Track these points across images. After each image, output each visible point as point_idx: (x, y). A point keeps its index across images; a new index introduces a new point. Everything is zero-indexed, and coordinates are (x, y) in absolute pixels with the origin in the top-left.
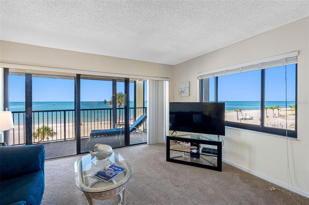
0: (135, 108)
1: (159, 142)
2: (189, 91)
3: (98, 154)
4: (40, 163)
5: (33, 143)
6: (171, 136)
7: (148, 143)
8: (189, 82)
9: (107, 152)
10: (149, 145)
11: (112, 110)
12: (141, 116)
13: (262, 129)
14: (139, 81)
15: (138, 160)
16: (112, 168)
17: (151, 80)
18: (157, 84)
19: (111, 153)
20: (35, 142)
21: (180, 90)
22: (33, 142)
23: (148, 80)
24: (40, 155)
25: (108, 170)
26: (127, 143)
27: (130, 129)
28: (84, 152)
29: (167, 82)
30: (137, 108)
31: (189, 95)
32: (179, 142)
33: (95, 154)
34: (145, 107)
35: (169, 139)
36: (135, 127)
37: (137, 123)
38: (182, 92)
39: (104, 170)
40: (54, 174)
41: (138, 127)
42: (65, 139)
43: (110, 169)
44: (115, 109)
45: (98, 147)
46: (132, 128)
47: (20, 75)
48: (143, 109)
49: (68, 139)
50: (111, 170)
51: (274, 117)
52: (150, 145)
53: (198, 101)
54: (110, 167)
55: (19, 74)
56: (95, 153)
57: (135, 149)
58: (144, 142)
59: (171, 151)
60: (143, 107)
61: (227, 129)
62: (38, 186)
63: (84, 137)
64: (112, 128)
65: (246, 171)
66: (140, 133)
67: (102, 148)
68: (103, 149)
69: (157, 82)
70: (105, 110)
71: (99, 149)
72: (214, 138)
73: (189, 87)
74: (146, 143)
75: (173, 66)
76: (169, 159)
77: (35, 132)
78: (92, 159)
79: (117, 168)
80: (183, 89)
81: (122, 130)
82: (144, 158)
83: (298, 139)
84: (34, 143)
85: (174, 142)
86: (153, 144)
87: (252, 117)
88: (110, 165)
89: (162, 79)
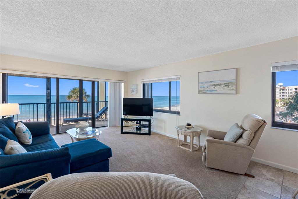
0: (98, 102)
1: (117, 125)
2: (137, 90)
3: (80, 126)
7: (109, 126)
8: (137, 85)
11: (79, 104)
13: (170, 112)
17: (111, 83)
18: (116, 86)
19: (88, 126)
21: (131, 89)
23: (109, 83)
26: (94, 126)
27: (96, 116)
28: (61, 132)
29: (123, 84)
30: (100, 102)
31: (137, 93)
32: (129, 122)
34: (106, 101)
35: (122, 120)
36: (99, 115)
37: (100, 113)
38: (133, 91)
44: (81, 102)
45: (80, 122)
46: (97, 116)
48: (104, 102)
53: (142, 97)
56: (78, 126)
58: (106, 125)
59: (123, 128)
61: (154, 113)
64: (79, 117)
65: (163, 134)
66: (103, 120)
67: (82, 123)
69: (115, 84)
70: (73, 103)
72: (147, 118)
73: (137, 88)
75: (127, 72)
78: (76, 129)
80: (133, 89)
81: (89, 118)
83: (180, 115)
85: (125, 122)
86: (112, 127)
89: (119, 82)
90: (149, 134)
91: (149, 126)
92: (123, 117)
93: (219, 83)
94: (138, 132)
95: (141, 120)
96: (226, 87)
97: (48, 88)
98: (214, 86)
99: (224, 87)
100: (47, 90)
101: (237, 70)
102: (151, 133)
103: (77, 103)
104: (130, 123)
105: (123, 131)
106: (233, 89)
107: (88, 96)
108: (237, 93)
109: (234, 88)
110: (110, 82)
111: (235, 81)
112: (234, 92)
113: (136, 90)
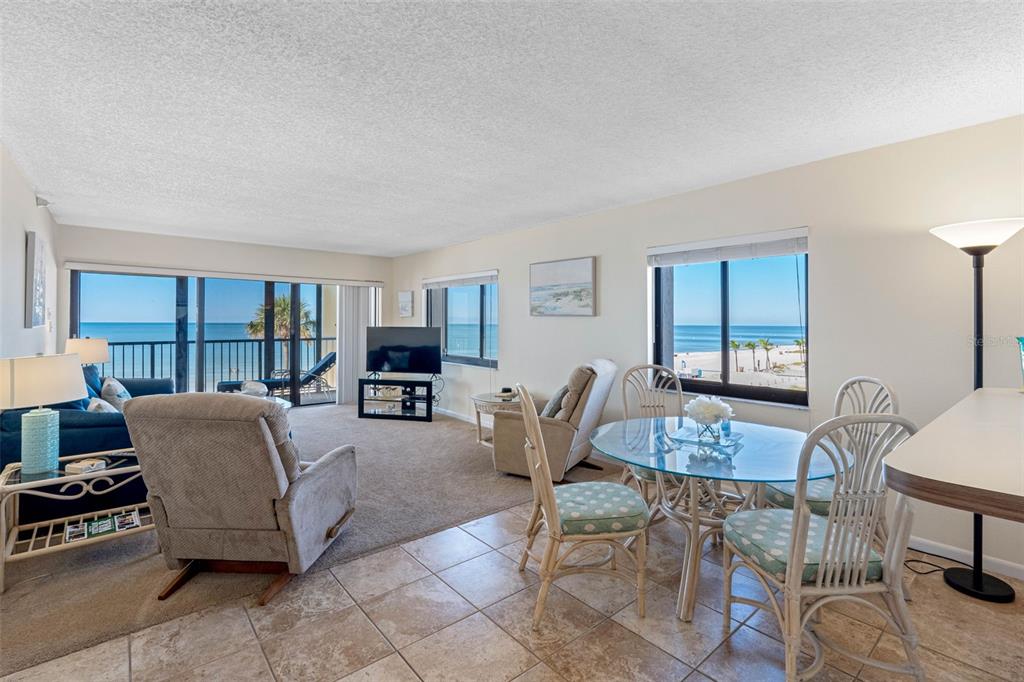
2: (413, 308)
6: (367, 378)
7: (337, 402)
8: (413, 293)
11: (263, 343)
12: (329, 354)
13: (480, 362)
17: (344, 288)
18: (356, 293)
23: (338, 287)
26: (295, 401)
27: (302, 379)
31: (413, 314)
35: (362, 383)
36: (312, 374)
38: (403, 308)
41: (319, 375)
44: (270, 340)
46: (307, 375)
51: (755, 370)
53: (424, 325)
58: (330, 401)
59: (364, 402)
61: (443, 365)
64: (263, 378)
69: (355, 288)
73: (413, 302)
75: (391, 259)
76: (362, 415)
80: (403, 304)
81: (285, 380)
87: (700, 371)
89: (366, 284)
90: (428, 418)
91: (429, 399)
92: (366, 375)
93: (566, 290)
94: (408, 414)
95: (413, 385)
96: (576, 301)
97: (182, 302)
98: (558, 296)
99: (574, 299)
100: (178, 305)
101: (595, 260)
102: (433, 418)
104: (383, 392)
105: (365, 412)
106: (587, 306)
108: (595, 314)
109: (590, 301)
110: (341, 286)
111: (591, 286)
112: (589, 311)
113: (410, 305)
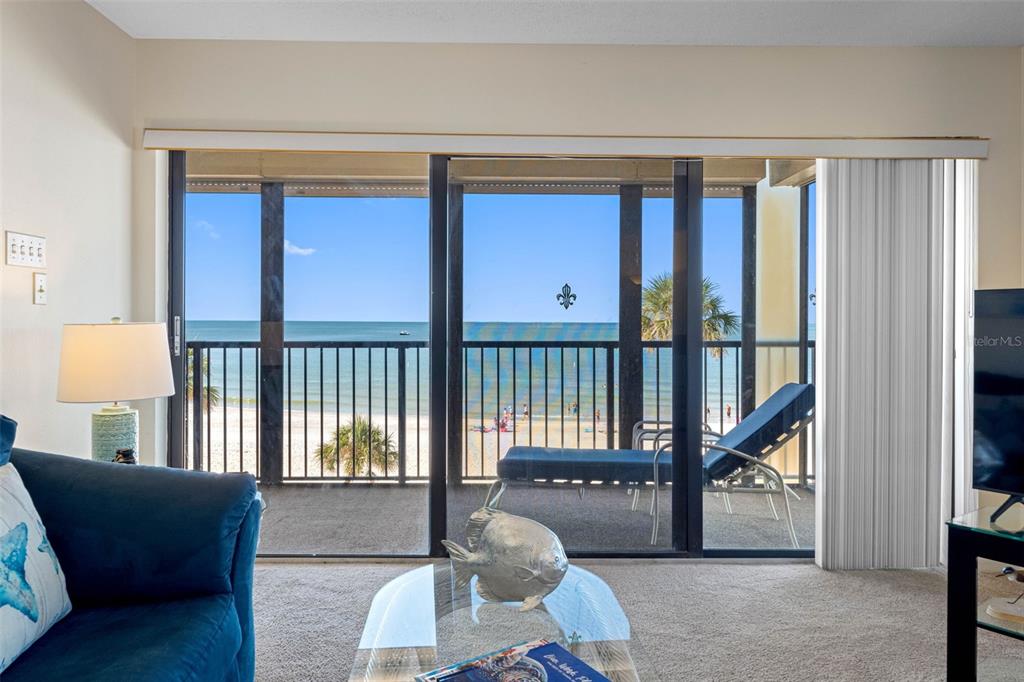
0: (748, 345)
1: (903, 561)
3: (485, 564)
4: (227, 562)
5: (286, 479)
6: (986, 527)
9: (535, 564)
10: (826, 568)
12: (787, 386)
14: (772, 185)
15: (743, 649)
16: (544, 662)
19: (555, 572)
20: (293, 475)
22: (285, 474)
23: (821, 162)
24: (226, 522)
25: (520, 666)
26: (687, 538)
30: (761, 345)
33: (473, 564)
39: (500, 660)
40: (316, 627)
41: (759, 454)
42: (402, 476)
43: (533, 662)
44: (632, 344)
45: (488, 527)
47: (246, 189)
48: (797, 349)
49: (414, 478)
50: (533, 673)
52: (832, 570)
54: (532, 653)
55: (242, 189)
56: (472, 557)
57: (734, 583)
58: (796, 546)
59: (983, 638)
60: (797, 338)
62: (192, 667)
63: (482, 478)
64: (616, 447)
66: (773, 493)
67: (506, 532)
68: (511, 542)
69: (884, 169)
71: (493, 537)
74: (810, 554)
77: (325, 442)
79: (569, 670)
81: (660, 461)
82: (785, 644)
84: (290, 478)
85: (1011, 578)
86: (853, 570)
88: (537, 643)
89: (926, 148)
103: (609, 346)
107: (728, 319)
